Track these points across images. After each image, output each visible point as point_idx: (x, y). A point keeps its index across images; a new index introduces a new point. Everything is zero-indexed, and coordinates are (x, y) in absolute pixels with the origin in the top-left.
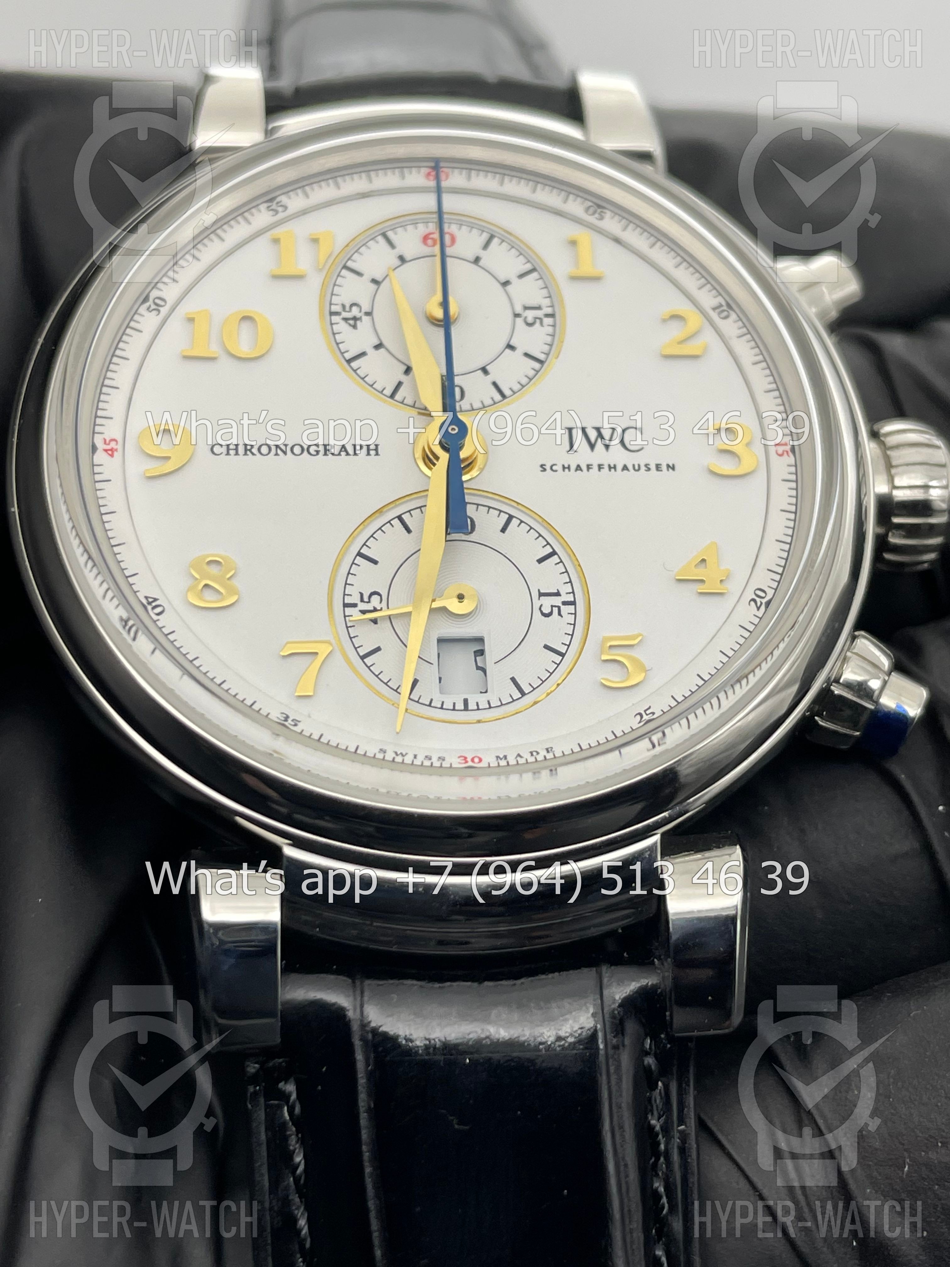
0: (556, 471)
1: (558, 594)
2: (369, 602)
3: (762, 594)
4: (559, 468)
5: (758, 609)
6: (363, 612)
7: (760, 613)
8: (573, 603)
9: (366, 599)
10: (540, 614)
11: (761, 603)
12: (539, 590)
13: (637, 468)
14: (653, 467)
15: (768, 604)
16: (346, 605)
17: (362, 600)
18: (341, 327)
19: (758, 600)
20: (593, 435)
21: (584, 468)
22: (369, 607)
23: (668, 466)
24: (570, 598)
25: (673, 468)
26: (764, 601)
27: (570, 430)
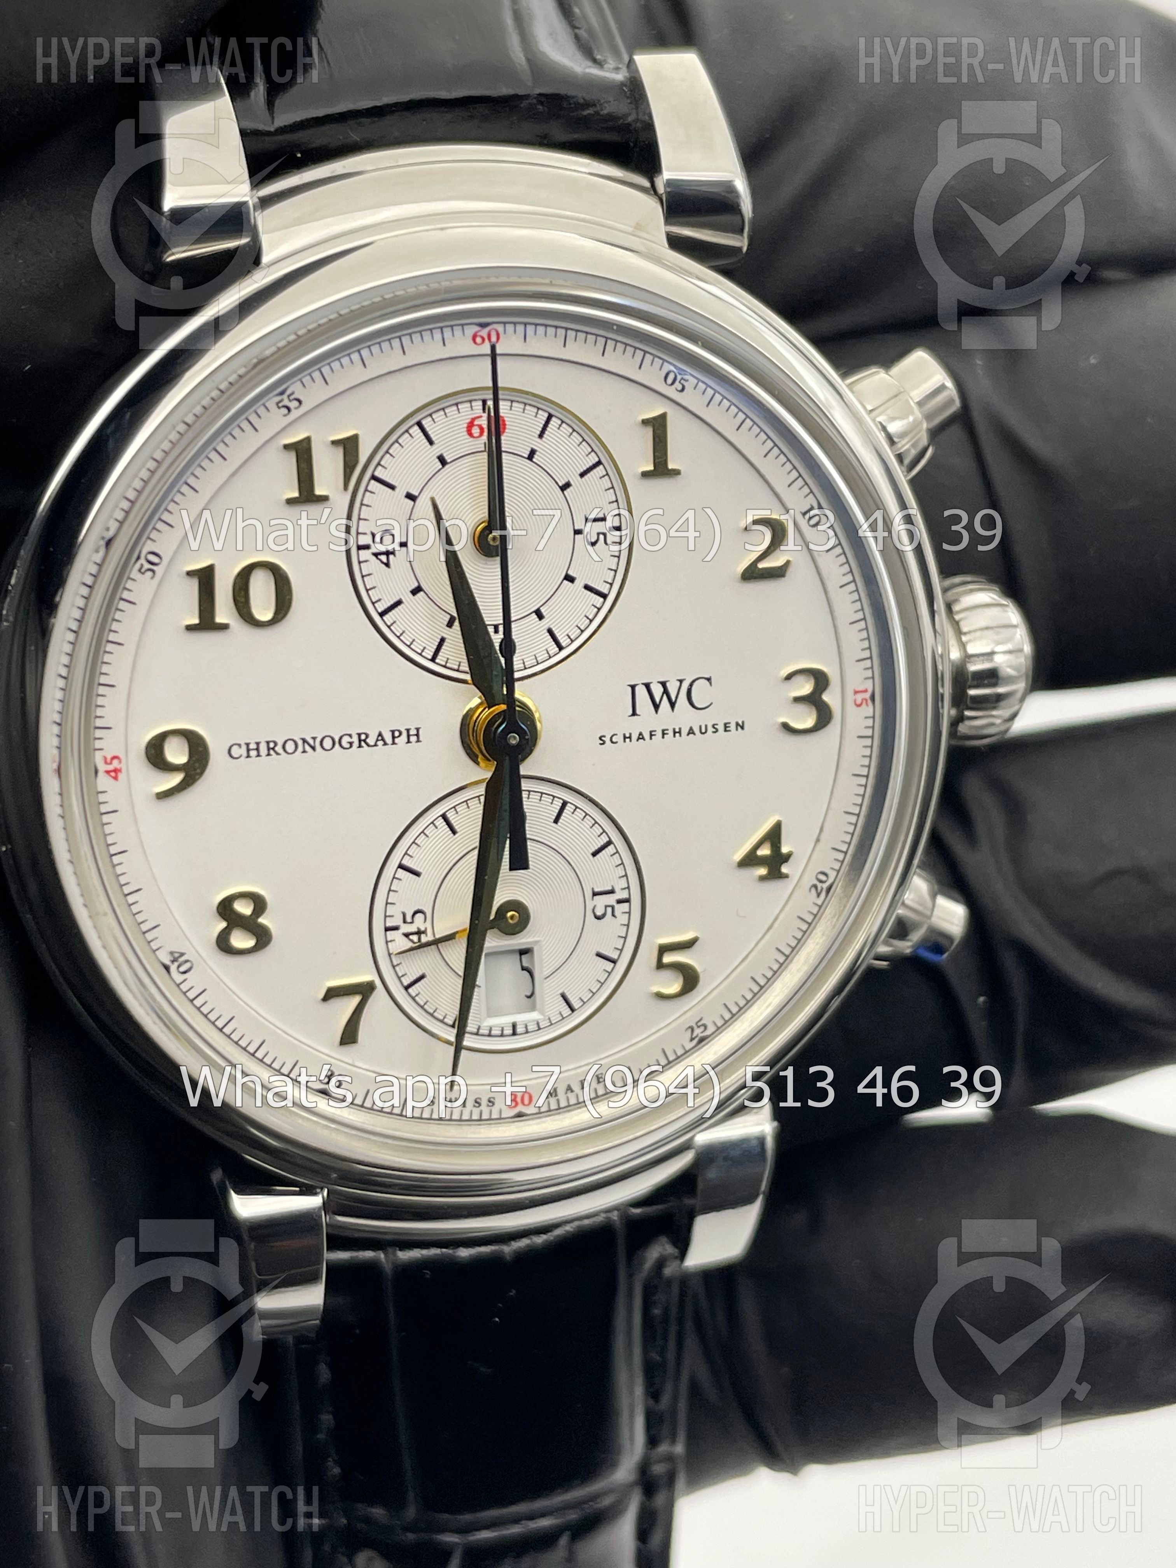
0: (616, 743)
1: (612, 892)
2: (412, 923)
3: (823, 878)
4: (619, 738)
5: (819, 895)
6: (407, 935)
7: (819, 902)
8: (627, 901)
9: (409, 919)
10: (593, 917)
11: (822, 889)
12: (593, 889)
13: (703, 731)
14: (721, 728)
15: (829, 889)
16: (387, 929)
17: (405, 922)
18: (373, 566)
19: (819, 885)
20: (657, 691)
21: (647, 736)
22: (412, 928)
23: (737, 724)
24: (624, 895)
25: (742, 728)
26: (825, 886)
27: (633, 687)
